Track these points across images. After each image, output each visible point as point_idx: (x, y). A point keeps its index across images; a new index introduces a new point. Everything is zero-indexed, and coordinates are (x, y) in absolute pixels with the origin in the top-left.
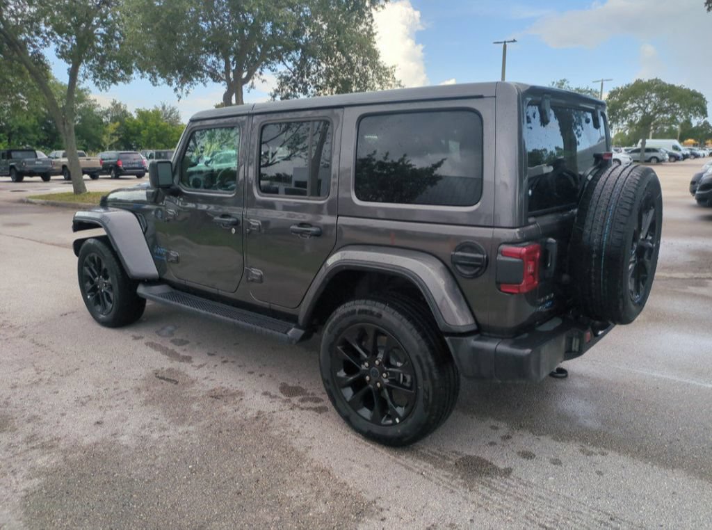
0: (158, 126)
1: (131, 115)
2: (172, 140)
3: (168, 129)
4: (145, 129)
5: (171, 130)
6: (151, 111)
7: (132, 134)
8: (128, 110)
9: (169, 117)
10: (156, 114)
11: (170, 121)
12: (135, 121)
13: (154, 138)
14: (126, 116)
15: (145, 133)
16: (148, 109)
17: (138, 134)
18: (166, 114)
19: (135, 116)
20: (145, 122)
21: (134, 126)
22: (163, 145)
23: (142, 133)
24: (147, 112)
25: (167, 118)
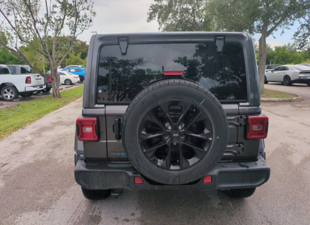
0: (283, 53)
1: (272, 49)
2: (289, 60)
3: (288, 55)
4: (277, 55)
5: (290, 55)
6: (282, 47)
7: (271, 58)
8: (271, 47)
9: (291, 48)
10: (284, 48)
11: (291, 51)
12: (273, 52)
13: (281, 59)
14: (270, 50)
15: (276, 57)
16: (280, 46)
17: (273, 58)
18: (289, 48)
19: (274, 50)
20: (278, 52)
21: (272, 54)
22: (285, 62)
23: (275, 57)
24: (280, 47)
25: (290, 49)
